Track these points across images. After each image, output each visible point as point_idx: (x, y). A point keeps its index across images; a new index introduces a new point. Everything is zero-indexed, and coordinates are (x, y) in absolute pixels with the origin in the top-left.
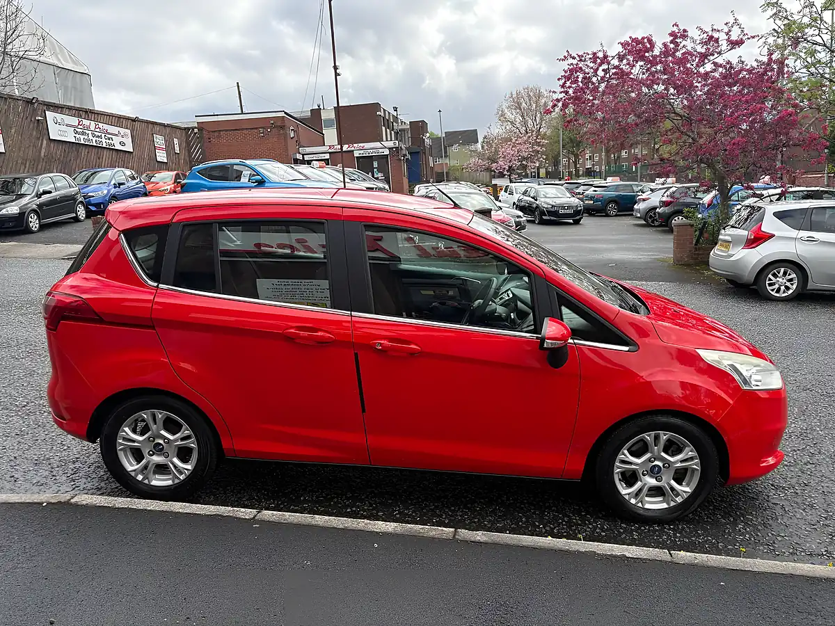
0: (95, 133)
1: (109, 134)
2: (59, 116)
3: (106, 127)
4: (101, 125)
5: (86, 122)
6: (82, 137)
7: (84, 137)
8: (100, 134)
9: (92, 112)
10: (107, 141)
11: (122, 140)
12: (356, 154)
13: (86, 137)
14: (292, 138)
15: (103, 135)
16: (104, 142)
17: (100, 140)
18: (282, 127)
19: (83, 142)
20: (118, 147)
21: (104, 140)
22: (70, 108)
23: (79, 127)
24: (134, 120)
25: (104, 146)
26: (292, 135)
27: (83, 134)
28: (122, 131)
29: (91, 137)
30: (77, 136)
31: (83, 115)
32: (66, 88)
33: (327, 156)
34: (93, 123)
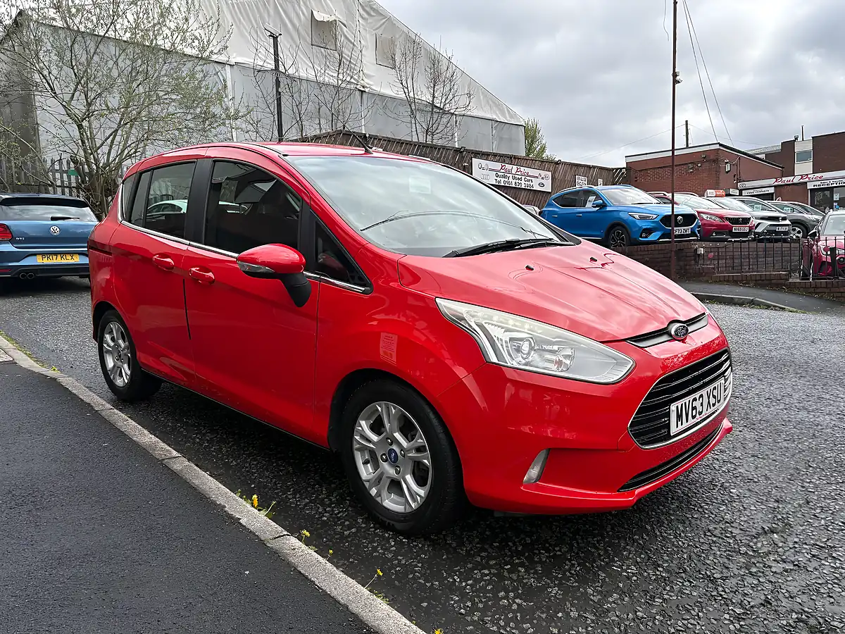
0: (516, 176)
1: (530, 176)
2: (484, 162)
3: (527, 170)
4: (522, 169)
5: (508, 167)
6: (503, 180)
7: (504, 179)
8: (520, 177)
9: (515, 157)
10: (527, 183)
11: (543, 181)
12: (810, 186)
13: (506, 180)
14: (727, 172)
15: (523, 177)
16: (523, 184)
17: (520, 182)
18: (716, 161)
19: (503, 184)
20: (537, 188)
21: (523, 182)
22: (495, 155)
23: (502, 171)
24: (557, 163)
25: (523, 187)
26: (728, 168)
27: (504, 177)
28: (543, 173)
29: (511, 179)
30: (498, 179)
31: (507, 160)
32: (501, 139)
33: (772, 190)
34: (515, 167)
